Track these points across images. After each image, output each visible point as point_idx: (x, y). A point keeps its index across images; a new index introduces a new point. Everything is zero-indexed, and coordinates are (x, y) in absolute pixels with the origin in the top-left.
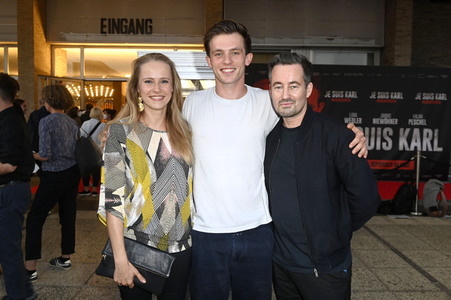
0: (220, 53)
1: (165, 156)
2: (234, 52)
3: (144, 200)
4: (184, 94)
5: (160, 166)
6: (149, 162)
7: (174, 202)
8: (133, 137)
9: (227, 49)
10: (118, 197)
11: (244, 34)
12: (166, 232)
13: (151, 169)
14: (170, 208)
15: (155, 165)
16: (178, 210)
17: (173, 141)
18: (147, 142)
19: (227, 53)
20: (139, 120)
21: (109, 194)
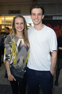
0: (34, 14)
1: (21, 45)
2: (39, 14)
3: (14, 58)
4: (28, 27)
5: (19, 48)
6: (16, 47)
7: (23, 59)
8: (13, 40)
9: (37, 13)
10: (9, 57)
11: (42, 9)
12: (20, 67)
13: (17, 49)
14: (21, 61)
15: (18, 48)
16: (24, 61)
17: (25, 41)
18: (17, 41)
19: (37, 14)
20: (15, 35)
21: (7, 56)
